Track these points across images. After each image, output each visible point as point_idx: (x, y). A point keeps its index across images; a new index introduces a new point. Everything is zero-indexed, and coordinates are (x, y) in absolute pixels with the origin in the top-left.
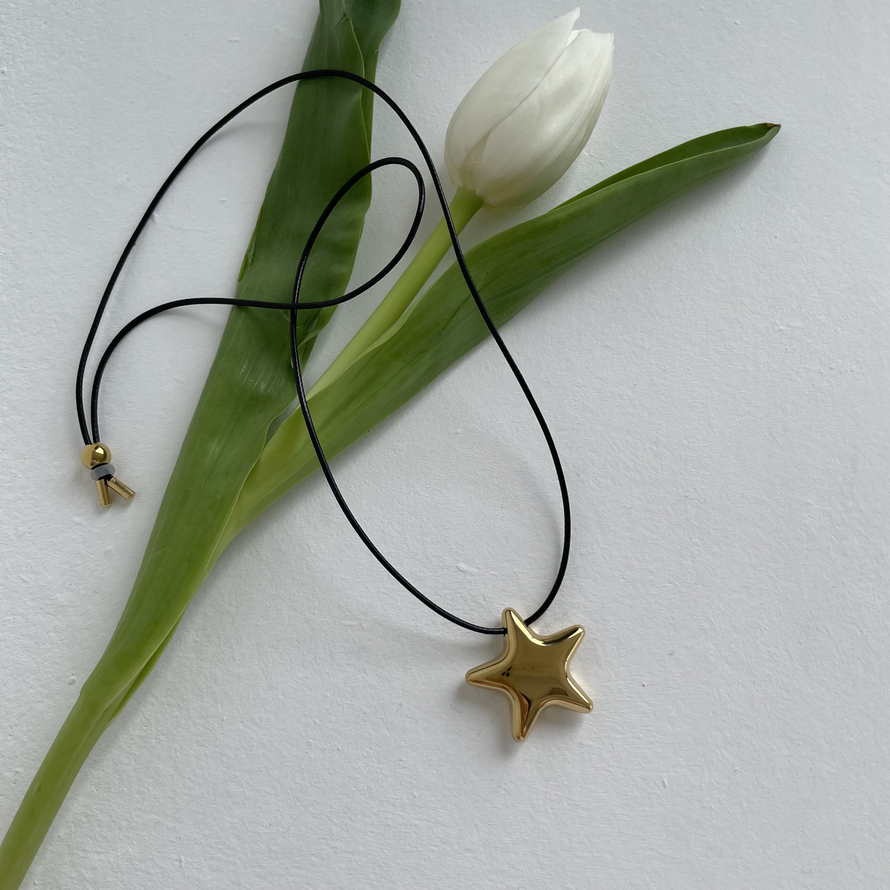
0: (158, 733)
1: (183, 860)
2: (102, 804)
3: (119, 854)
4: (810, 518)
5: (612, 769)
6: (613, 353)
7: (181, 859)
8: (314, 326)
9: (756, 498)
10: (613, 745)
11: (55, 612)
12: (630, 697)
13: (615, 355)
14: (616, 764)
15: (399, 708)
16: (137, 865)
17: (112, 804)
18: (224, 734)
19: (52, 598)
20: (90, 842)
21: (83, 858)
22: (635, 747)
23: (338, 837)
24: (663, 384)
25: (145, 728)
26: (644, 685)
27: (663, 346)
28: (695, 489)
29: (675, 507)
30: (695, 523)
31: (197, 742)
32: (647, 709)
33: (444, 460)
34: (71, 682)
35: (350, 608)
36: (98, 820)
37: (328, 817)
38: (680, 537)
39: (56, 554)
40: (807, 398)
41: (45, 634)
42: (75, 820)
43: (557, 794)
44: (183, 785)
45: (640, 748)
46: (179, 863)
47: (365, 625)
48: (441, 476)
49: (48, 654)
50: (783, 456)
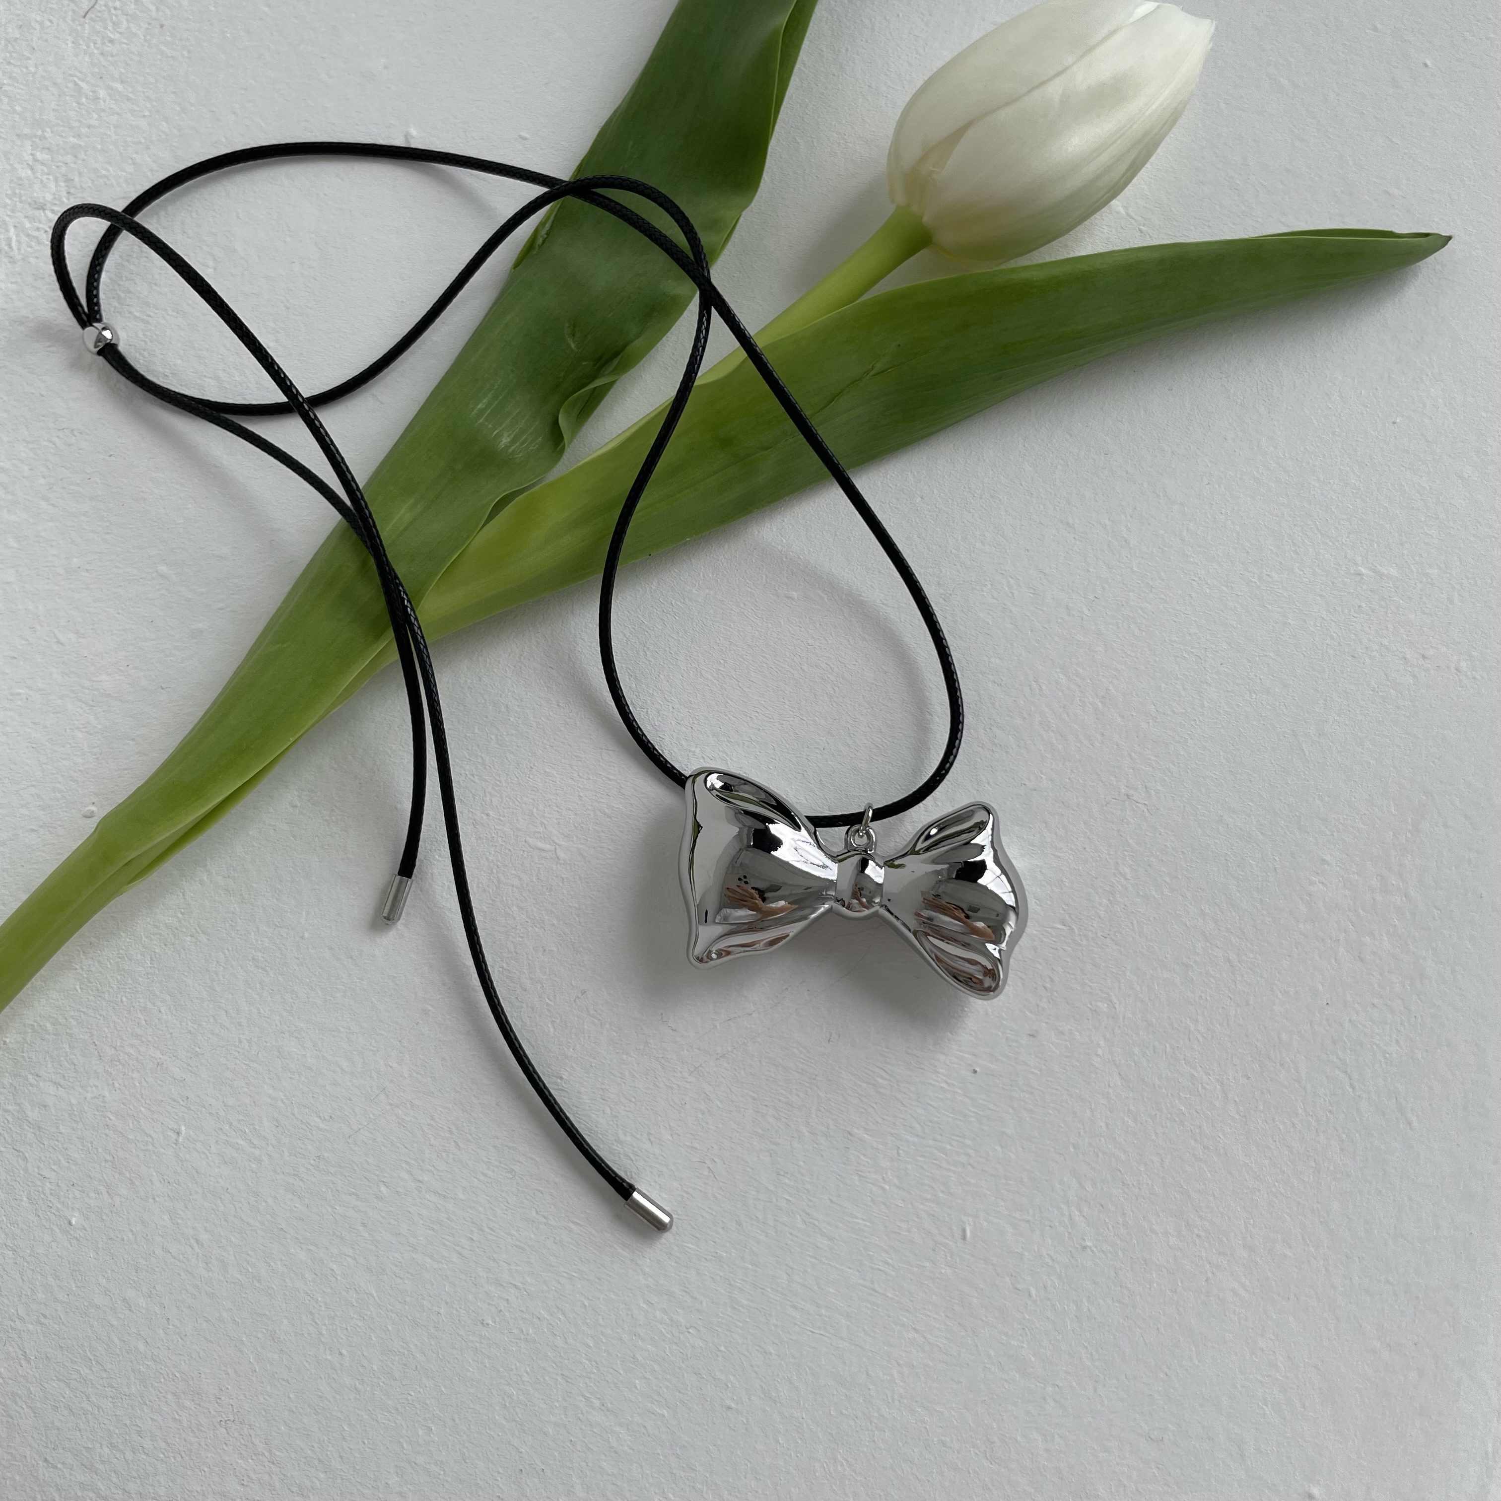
0: (197, 928)
1: (183, 1133)
2: (84, 1012)
3: (89, 1096)
4: (1321, 886)
5: (887, 1187)
6: (1074, 538)
7: (179, 1129)
8: (611, 368)
9: (1241, 829)
10: (901, 1152)
11: (93, 701)
12: (947, 1083)
13: (1078, 543)
14: (896, 1181)
15: (580, 995)
16: (111, 1120)
17: (99, 1017)
18: (297, 958)
19: (95, 679)
20: (50, 1065)
21: (32, 1085)
22: (933, 1163)
23: (430, 1167)
24: (1141, 608)
25: (180, 915)
26: (975, 1072)
27: (1159, 548)
28: (1146, 788)
29: (1105, 808)
30: (1131, 841)
31: (253, 959)
32: (970, 1111)
33: (757, 632)
34: (88, 814)
35: (546, 822)
36: (71, 1035)
37: (423, 1131)
38: (1100, 857)
39: (119, 613)
40: (1372, 693)
41: (68, 730)
42: (35, 1024)
43: (789, 1201)
44: (214, 1019)
45: (941, 1167)
46: (174, 1136)
47: (562, 854)
48: (744, 657)
49: (65, 762)
50: (1305, 774)
